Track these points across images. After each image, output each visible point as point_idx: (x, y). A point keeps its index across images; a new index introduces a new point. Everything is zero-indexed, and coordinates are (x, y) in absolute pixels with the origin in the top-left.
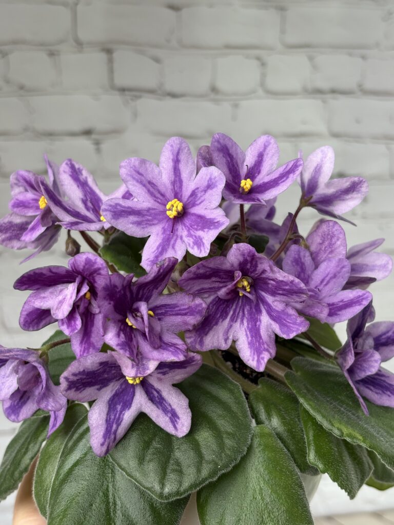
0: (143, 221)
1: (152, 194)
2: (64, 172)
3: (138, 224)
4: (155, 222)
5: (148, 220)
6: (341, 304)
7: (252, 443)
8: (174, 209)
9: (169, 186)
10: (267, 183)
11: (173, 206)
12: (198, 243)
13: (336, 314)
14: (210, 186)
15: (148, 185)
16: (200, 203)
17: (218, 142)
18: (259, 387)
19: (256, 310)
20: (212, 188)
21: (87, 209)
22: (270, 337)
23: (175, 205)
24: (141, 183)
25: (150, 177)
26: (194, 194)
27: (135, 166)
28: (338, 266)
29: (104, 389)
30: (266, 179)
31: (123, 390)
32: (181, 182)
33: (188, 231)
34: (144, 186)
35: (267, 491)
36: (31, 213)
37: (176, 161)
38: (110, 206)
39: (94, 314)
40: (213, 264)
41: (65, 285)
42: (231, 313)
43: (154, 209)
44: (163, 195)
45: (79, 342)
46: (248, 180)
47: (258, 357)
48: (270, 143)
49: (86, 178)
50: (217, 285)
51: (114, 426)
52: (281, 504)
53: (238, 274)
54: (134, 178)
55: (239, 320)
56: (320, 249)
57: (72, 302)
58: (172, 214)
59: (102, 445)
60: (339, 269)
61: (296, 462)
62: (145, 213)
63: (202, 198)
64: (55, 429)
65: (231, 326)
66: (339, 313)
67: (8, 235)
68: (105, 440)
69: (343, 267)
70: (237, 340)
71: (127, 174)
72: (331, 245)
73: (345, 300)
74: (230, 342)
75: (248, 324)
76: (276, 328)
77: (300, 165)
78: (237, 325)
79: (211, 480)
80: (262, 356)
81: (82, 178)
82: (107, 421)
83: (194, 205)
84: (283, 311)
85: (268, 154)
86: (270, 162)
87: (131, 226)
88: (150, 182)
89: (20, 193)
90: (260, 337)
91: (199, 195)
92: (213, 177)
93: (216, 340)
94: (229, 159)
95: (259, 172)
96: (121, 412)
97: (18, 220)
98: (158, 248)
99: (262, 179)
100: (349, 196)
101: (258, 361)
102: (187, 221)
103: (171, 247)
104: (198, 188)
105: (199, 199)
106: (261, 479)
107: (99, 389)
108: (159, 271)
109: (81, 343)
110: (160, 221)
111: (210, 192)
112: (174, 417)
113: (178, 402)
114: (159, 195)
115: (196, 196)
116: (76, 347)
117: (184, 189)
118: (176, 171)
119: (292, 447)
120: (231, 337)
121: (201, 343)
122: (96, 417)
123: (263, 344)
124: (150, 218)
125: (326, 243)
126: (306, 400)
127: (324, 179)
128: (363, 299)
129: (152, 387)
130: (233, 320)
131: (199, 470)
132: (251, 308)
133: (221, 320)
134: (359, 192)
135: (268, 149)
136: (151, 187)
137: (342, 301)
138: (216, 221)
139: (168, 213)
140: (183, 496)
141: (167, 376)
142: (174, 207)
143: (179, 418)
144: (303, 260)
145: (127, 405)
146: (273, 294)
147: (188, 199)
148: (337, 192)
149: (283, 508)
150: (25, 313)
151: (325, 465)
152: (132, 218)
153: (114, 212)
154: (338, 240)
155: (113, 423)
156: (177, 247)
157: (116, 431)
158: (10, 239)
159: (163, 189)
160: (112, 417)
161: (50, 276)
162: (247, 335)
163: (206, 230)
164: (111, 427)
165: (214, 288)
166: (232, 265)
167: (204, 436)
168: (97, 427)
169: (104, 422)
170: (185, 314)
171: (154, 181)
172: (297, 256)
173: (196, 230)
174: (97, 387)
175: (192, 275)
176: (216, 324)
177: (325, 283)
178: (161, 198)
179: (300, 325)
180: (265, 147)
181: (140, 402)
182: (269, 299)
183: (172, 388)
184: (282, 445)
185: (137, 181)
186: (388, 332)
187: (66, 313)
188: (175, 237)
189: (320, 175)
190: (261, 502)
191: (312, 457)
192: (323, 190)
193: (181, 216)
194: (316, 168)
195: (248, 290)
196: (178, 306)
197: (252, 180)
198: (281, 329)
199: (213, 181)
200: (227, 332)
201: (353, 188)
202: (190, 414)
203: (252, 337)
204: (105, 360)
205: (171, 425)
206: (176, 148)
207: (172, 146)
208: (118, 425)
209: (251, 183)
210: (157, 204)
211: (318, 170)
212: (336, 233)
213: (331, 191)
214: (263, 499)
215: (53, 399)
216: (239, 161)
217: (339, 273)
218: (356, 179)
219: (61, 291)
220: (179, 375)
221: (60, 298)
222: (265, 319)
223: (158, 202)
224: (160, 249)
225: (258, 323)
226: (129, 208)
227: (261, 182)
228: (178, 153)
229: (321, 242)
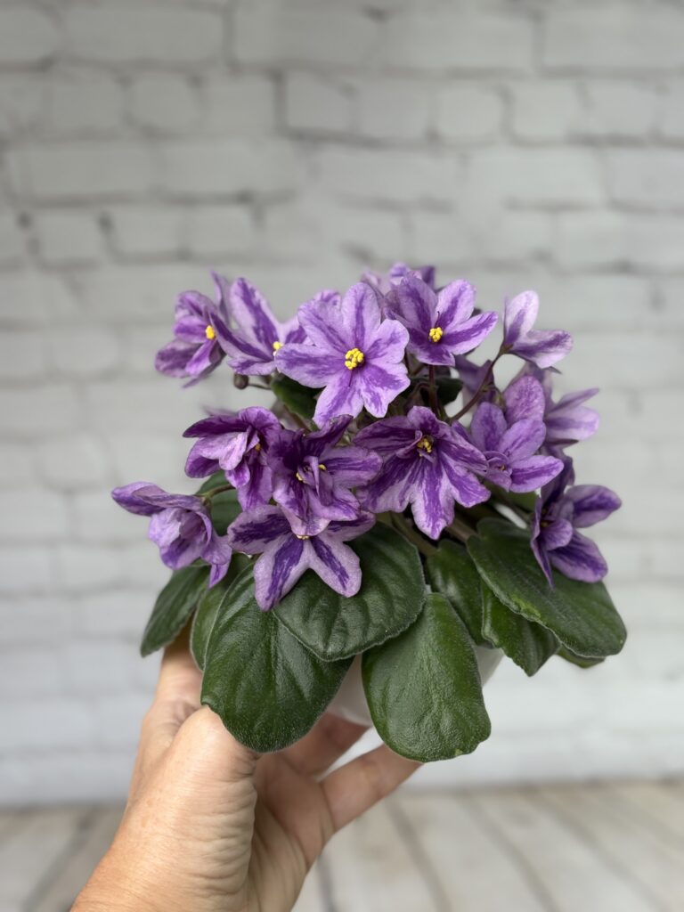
0: (319, 370)
1: (330, 339)
2: (236, 294)
3: (314, 373)
4: (333, 371)
5: (325, 369)
6: (531, 471)
7: (423, 610)
8: (354, 360)
9: (350, 333)
10: (459, 333)
11: (352, 356)
12: (376, 400)
13: (524, 483)
14: (393, 340)
15: (328, 331)
16: (382, 355)
17: (408, 286)
18: (439, 550)
19: (437, 472)
20: (395, 343)
21: (260, 340)
22: (449, 502)
23: (355, 356)
24: (320, 327)
25: (329, 321)
26: (376, 344)
27: (314, 310)
28: (532, 428)
29: (271, 543)
30: (459, 329)
31: (291, 544)
32: (363, 329)
33: (368, 384)
34: (323, 331)
35: (435, 662)
36: (196, 340)
37: (359, 308)
38: (285, 353)
39: (263, 466)
40: (392, 423)
41: (234, 433)
42: (410, 472)
43: (332, 357)
44: (343, 342)
45: (246, 493)
46: (439, 329)
47: (434, 523)
48: (466, 289)
49: (259, 301)
50: (395, 443)
51: (281, 581)
52: (449, 676)
53: (419, 434)
54: (312, 323)
55: (417, 482)
56: (517, 405)
57: (241, 454)
58: (351, 365)
59: (267, 599)
60: (532, 432)
61: (471, 634)
62: (322, 360)
63: (385, 351)
64: (217, 581)
65: (408, 487)
66: (527, 481)
67: (170, 363)
68: (270, 595)
69: (538, 430)
70: (414, 503)
71: (306, 318)
72: (528, 402)
73: (536, 467)
74: (405, 504)
75: (427, 486)
76: (456, 493)
77: (495, 320)
78: (415, 487)
79: (376, 644)
80: (438, 523)
81: (255, 301)
82: (273, 575)
83: (376, 356)
84: (464, 477)
85: (462, 300)
86: (465, 310)
87: (306, 375)
88: (330, 328)
89: (185, 316)
90: (438, 503)
91: (382, 347)
92: (396, 332)
93: (391, 501)
94: (419, 304)
95: (452, 320)
96: (288, 567)
97: (181, 347)
98: (333, 402)
99: (454, 327)
100: (552, 350)
101: (433, 528)
102: (367, 373)
103: (346, 401)
104: (380, 340)
105: (381, 351)
106: (430, 649)
107: (266, 542)
108: (332, 429)
109: (248, 494)
110: (338, 371)
111: (392, 346)
112: (343, 575)
113: (349, 561)
114: (338, 342)
115: (379, 347)
116: (243, 499)
117: (366, 338)
118: (359, 317)
119: (468, 618)
120: (407, 499)
121: (374, 504)
122: (262, 570)
123: (441, 510)
124: (326, 366)
125: (524, 400)
126: (485, 569)
127: (526, 328)
128: (553, 469)
129: (322, 542)
130: (411, 481)
131: (365, 633)
132: (431, 469)
133: (397, 481)
134: (563, 346)
135: (463, 296)
136: (330, 333)
137: (532, 468)
138: (396, 379)
139: (347, 364)
140: (345, 658)
141: (338, 533)
142: (354, 356)
143: (348, 577)
144: (494, 419)
145: (295, 560)
146: (455, 458)
147: (370, 349)
148: (539, 343)
149: (451, 681)
150: (191, 460)
151: (500, 640)
152: (309, 367)
153: (288, 360)
154: (536, 398)
155: (279, 577)
156: (353, 402)
157: (282, 586)
158: (172, 368)
159: (342, 335)
160: (279, 572)
161: (219, 426)
162: (424, 498)
163: (385, 388)
164: (277, 582)
165: (392, 446)
166: (413, 425)
167: (373, 599)
168: (263, 580)
169: (271, 576)
170: (359, 469)
171: (334, 326)
172: (487, 415)
173: (376, 385)
174: (264, 540)
175: (367, 435)
176: (392, 484)
177: (516, 446)
178: (341, 344)
179: (480, 493)
180: (461, 293)
181: (308, 558)
182: (451, 462)
183: (342, 545)
184: (456, 615)
185: (316, 326)
186: (591, 496)
187: (235, 465)
188: (352, 392)
189: (522, 322)
190: (428, 672)
191: (487, 630)
192: (523, 340)
193: (361, 367)
194: (519, 314)
195: (429, 451)
196: (351, 461)
197: (443, 329)
198: (461, 496)
199: (397, 336)
200: (403, 494)
201: (557, 341)
202: (360, 574)
203: (429, 501)
204: (273, 513)
205: (339, 584)
206: (360, 294)
207: (355, 291)
208: (285, 580)
209: (441, 332)
210: (337, 352)
211: (521, 317)
212: (534, 390)
213: (533, 342)
214: (430, 670)
215: (218, 551)
216: (430, 306)
217: (533, 435)
218: (560, 333)
219: (230, 440)
220: (351, 534)
221: (229, 448)
222: (445, 483)
223: (338, 350)
224: (335, 404)
225: (438, 486)
226: (305, 355)
227: (454, 331)
228: (362, 300)
229: (517, 397)
